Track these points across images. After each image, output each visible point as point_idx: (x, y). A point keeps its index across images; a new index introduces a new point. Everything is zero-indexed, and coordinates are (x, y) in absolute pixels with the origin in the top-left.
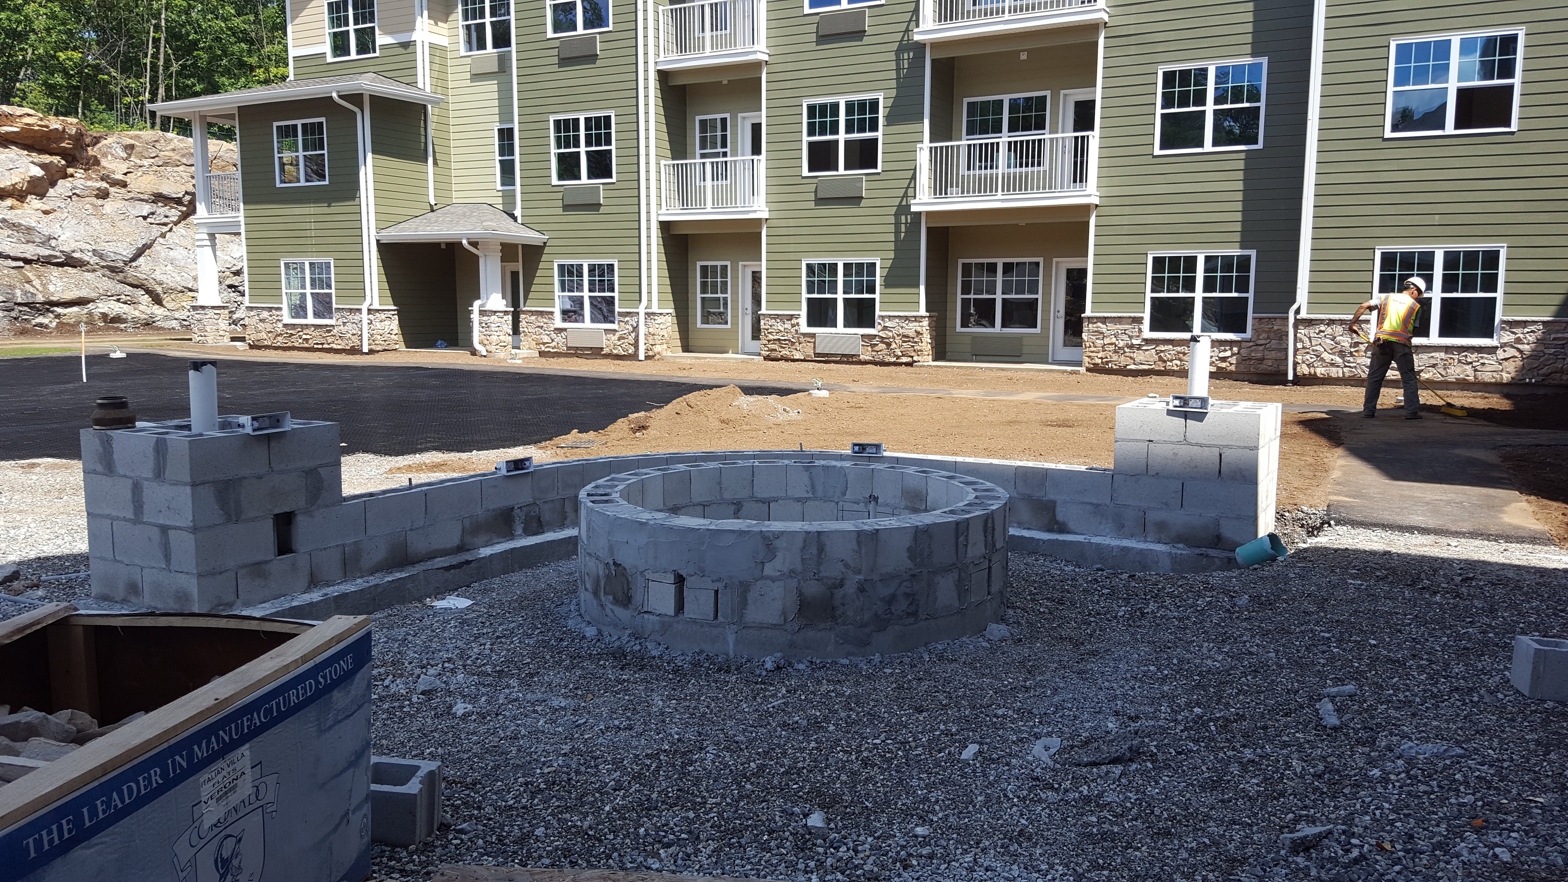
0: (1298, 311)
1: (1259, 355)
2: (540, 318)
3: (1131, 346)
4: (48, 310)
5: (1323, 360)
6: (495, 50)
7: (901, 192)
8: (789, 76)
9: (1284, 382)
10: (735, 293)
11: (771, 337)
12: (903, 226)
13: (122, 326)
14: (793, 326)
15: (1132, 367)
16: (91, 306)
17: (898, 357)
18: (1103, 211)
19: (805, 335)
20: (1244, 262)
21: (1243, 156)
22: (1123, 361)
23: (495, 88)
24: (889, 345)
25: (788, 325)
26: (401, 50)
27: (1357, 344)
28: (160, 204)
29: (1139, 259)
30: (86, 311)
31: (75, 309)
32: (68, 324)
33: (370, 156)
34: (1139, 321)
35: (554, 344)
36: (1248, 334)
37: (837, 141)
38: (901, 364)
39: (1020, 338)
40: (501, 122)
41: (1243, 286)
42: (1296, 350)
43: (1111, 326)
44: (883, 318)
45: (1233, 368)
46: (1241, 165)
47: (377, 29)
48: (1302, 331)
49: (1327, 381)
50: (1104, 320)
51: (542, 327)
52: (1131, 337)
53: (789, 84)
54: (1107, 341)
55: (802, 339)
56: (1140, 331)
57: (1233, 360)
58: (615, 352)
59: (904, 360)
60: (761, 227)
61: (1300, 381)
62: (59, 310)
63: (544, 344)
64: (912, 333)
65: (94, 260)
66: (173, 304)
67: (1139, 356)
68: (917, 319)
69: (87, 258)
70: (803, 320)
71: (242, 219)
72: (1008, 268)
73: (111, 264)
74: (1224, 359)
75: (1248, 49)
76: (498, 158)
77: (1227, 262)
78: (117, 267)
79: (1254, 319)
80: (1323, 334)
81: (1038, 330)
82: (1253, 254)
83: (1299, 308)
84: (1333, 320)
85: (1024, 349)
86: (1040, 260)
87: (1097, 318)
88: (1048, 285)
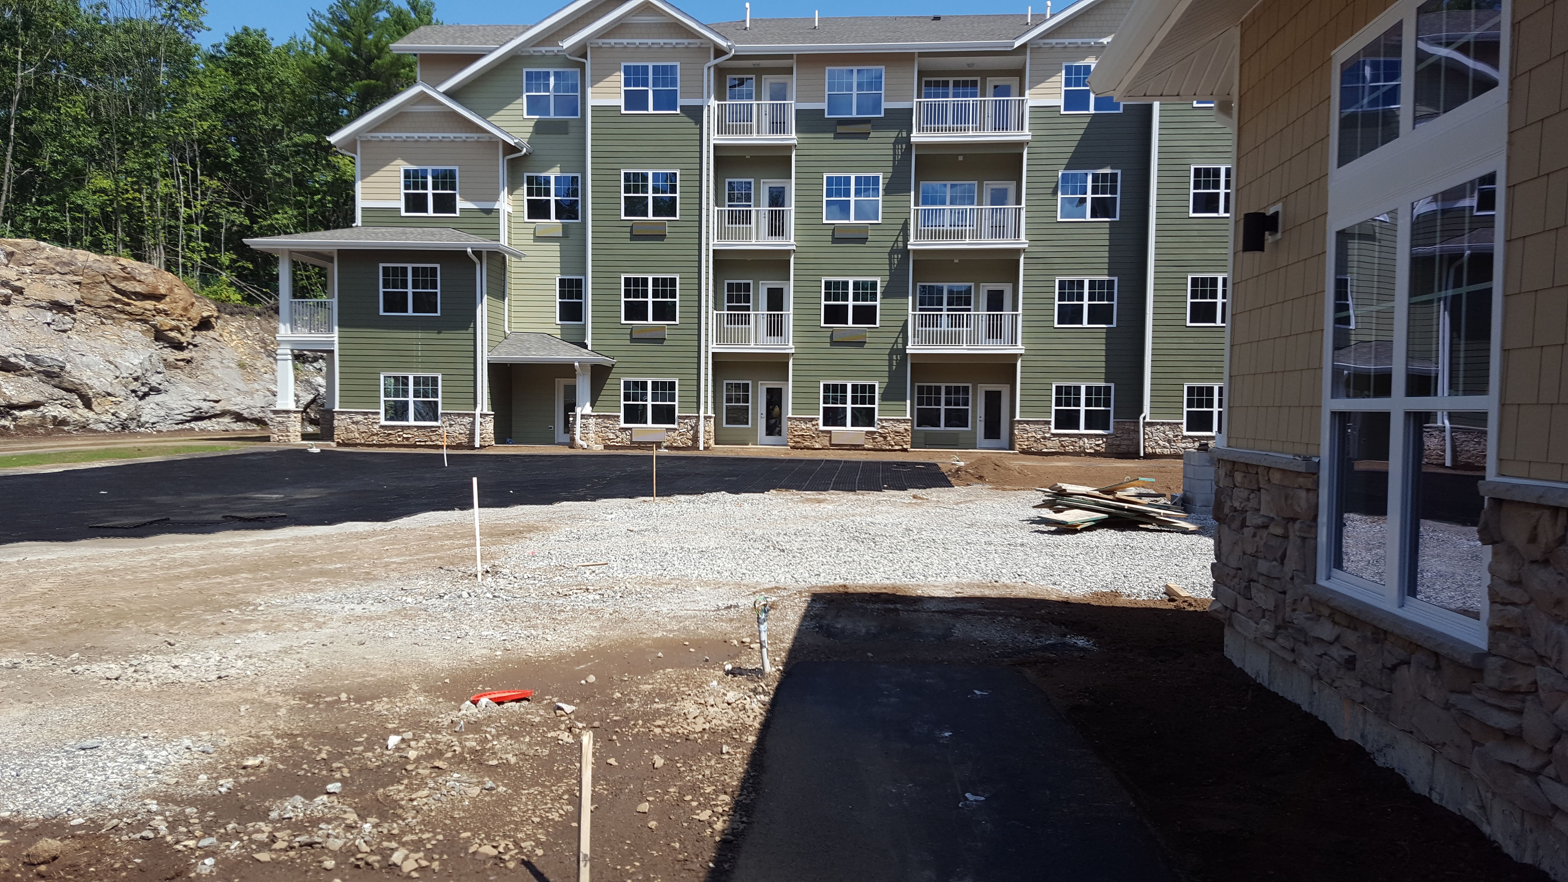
0: (1144, 418)
1: (1118, 443)
2: (606, 421)
3: (1044, 438)
4: (8, 413)
5: (1159, 445)
6: (558, 221)
7: (893, 340)
8: (811, 261)
9: (1139, 457)
10: (755, 403)
11: (796, 433)
12: (894, 362)
13: (66, 428)
14: (813, 425)
15: (1045, 450)
16: (42, 408)
17: (892, 446)
18: (1025, 358)
19: (823, 432)
20: (1108, 389)
21: (1105, 330)
22: (1040, 447)
23: (558, 248)
24: (885, 438)
25: (809, 425)
26: (483, 215)
27: (1177, 436)
28: (54, 311)
29: (1048, 387)
30: (39, 414)
31: (29, 412)
32: (23, 426)
33: (485, 297)
34: (1049, 423)
35: (619, 439)
36: (1111, 431)
37: (847, 306)
38: (895, 450)
39: (956, 434)
40: (561, 274)
41: (1107, 404)
42: (1145, 439)
43: (1032, 426)
44: (881, 420)
45: (1103, 450)
46: (1104, 335)
47: (458, 196)
48: (1148, 429)
49: (1162, 456)
50: (1027, 422)
51: (607, 427)
52: (1044, 433)
53: (811, 267)
54: (1030, 435)
55: (821, 434)
56: (1050, 428)
57: (1103, 445)
58: (675, 445)
59: (897, 447)
60: (789, 360)
61: (1148, 456)
62: (17, 413)
63: (609, 440)
64: (902, 430)
65: (28, 365)
66: (100, 407)
67: (1049, 444)
68: (905, 421)
69: (22, 363)
70: (821, 422)
71: (336, 339)
72: (948, 391)
73: (49, 369)
74: (1098, 445)
75: (1106, 272)
76: (558, 300)
77: (1098, 389)
78: (54, 373)
79: (1114, 422)
80: (1159, 431)
81: (969, 428)
82: (1113, 385)
83: (1145, 416)
84: (1164, 423)
85: (960, 441)
86: (970, 385)
87: (1024, 421)
88: (975, 400)
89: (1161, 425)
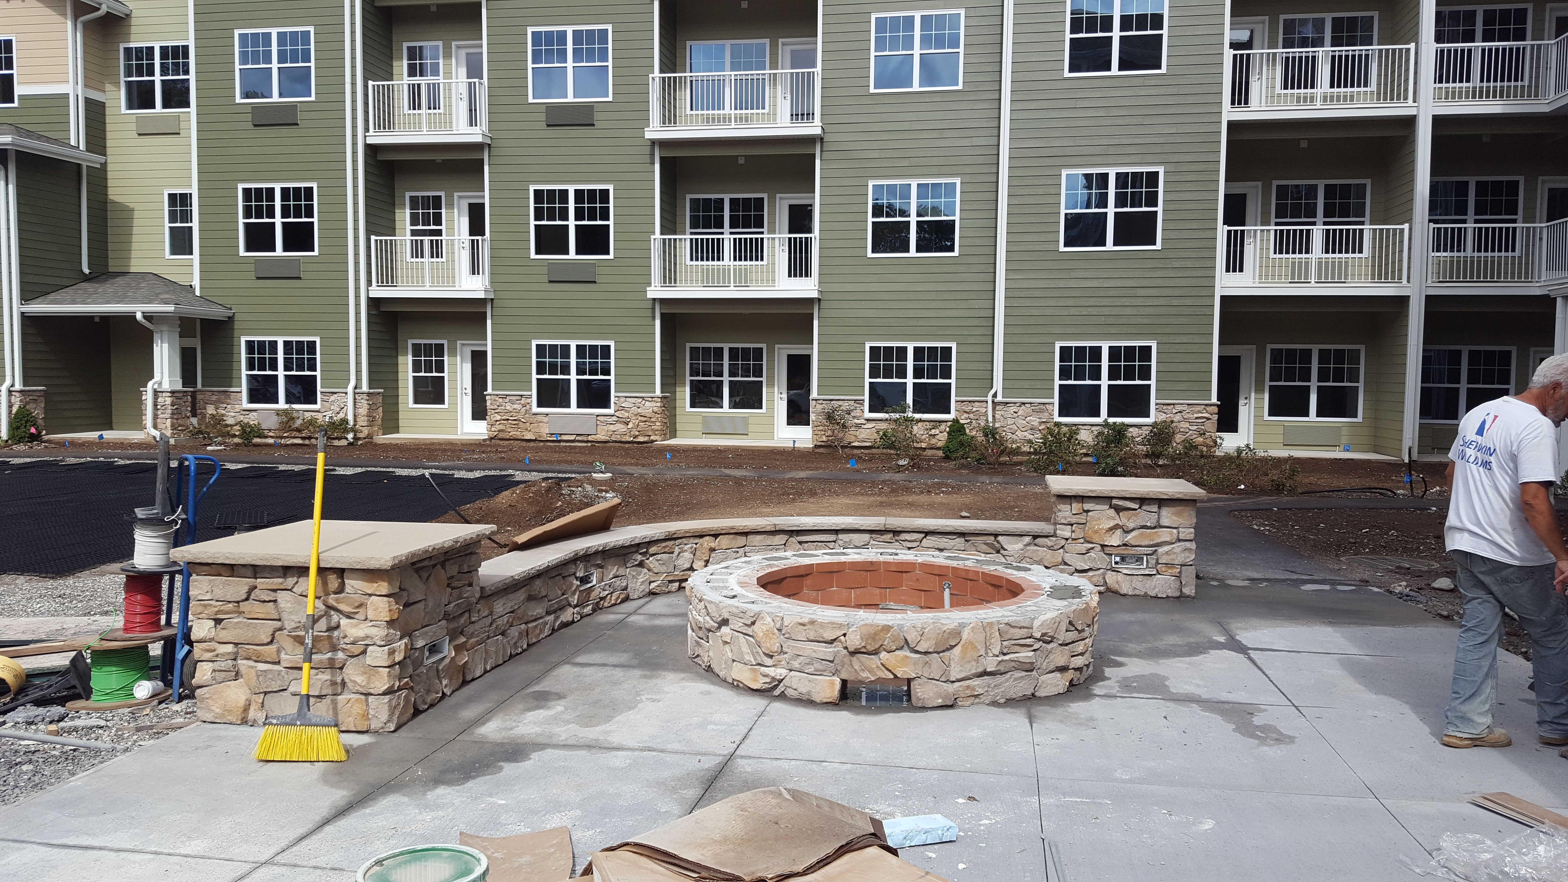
2: (222, 399)
3: (854, 426)
5: (1017, 437)
6: (165, 110)
8: (514, 160)
10: (454, 372)
11: (499, 417)
14: (523, 406)
15: (856, 444)
17: (635, 437)
18: (824, 304)
19: (536, 415)
20: (946, 353)
22: (847, 438)
24: (625, 424)
25: (517, 405)
26: (51, 103)
29: (857, 348)
34: (859, 403)
36: (953, 415)
37: (567, 227)
38: (638, 443)
39: (746, 417)
40: (171, 186)
41: (946, 373)
44: (618, 398)
45: (941, 444)
47: (16, 78)
48: (1000, 413)
50: (829, 402)
51: (225, 408)
52: (853, 417)
53: (512, 169)
54: (832, 421)
55: (533, 419)
56: (861, 411)
57: (941, 437)
59: (641, 439)
60: (486, 309)
64: (649, 414)
67: (861, 434)
68: (653, 399)
70: (533, 400)
72: (733, 353)
74: (933, 437)
76: (167, 225)
77: (932, 352)
79: (956, 401)
80: (1016, 415)
81: (764, 410)
82: (954, 346)
83: (996, 393)
84: (1024, 404)
85: (751, 428)
86: (764, 346)
87: (824, 400)
88: (771, 369)
89: (1020, 406)
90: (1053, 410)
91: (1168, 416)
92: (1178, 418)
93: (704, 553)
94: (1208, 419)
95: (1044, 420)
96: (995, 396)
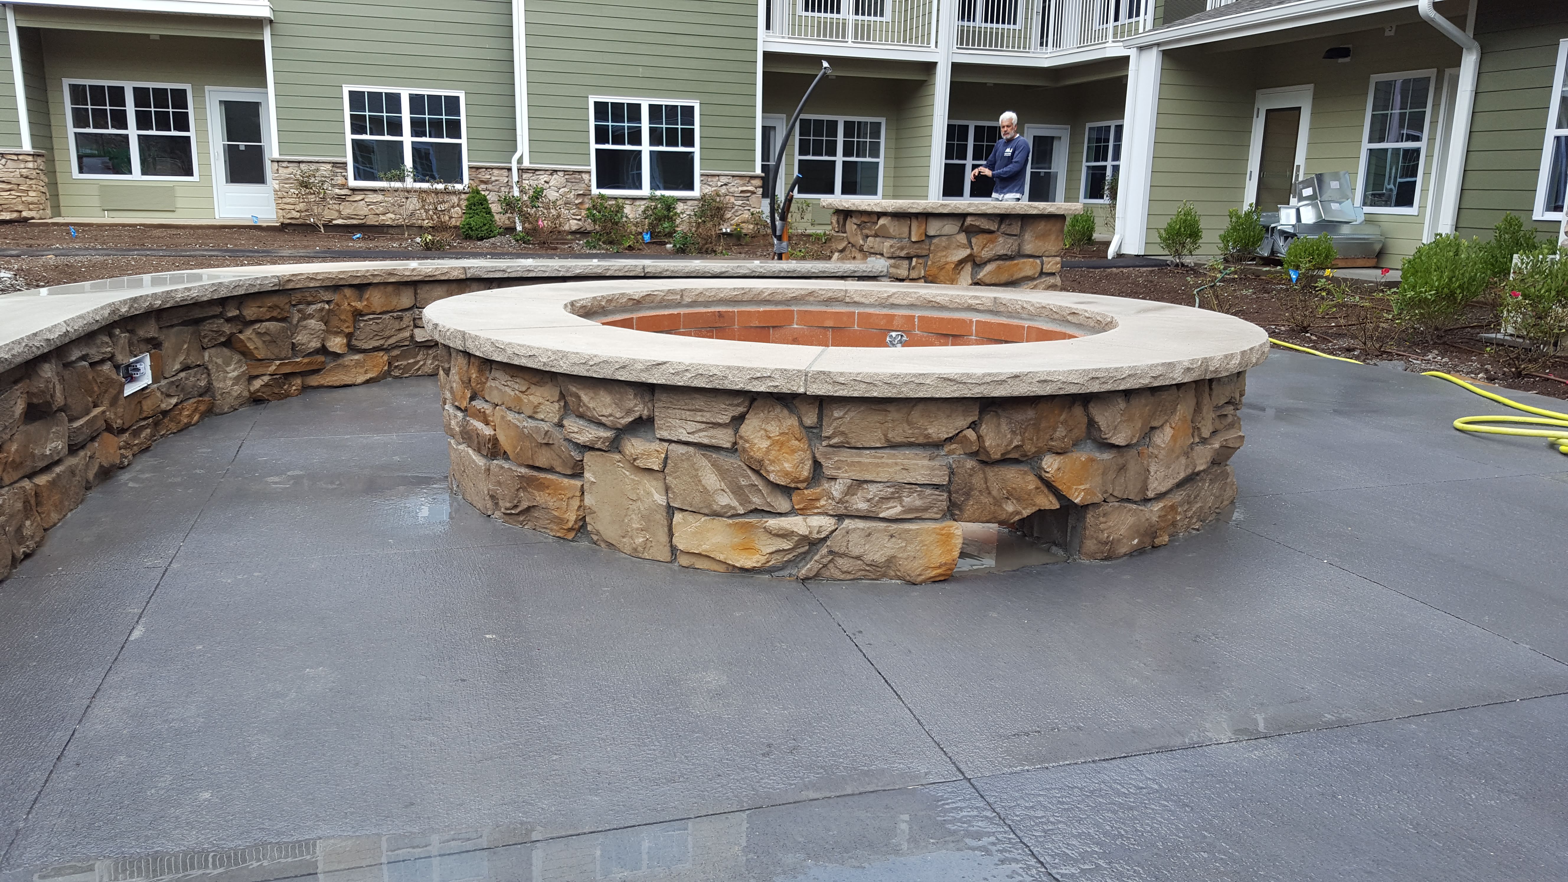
3: (335, 197)
20: (453, 101)
22: (327, 214)
29: (333, 92)
34: (341, 166)
36: (466, 185)
39: (170, 188)
41: (454, 131)
45: (453, 222)
48: (527, 182)
50: (298, 164)
52: (333, 186)
54: (304, 190)
56: (344, 178)
59: (6, 216)
64: (15, 179)
68: (21, 158)
74: (442, 213)
77: (435, 100)
79: (470, 168)
80: (548, 186)
81: (196, 177)
82: (462, 96)
83: (521, 157)
84: (556, 171)
85: (180, 203)
86: (188, 87)
87: (289, 162)
88: (202, 120)
89: (551, 174)
90: (590, 180)
91: (713, 189)
92: (723, 190)
93: (345, 321)
94: (753, 193)
95: (581, 192)
96: (520, 161)
